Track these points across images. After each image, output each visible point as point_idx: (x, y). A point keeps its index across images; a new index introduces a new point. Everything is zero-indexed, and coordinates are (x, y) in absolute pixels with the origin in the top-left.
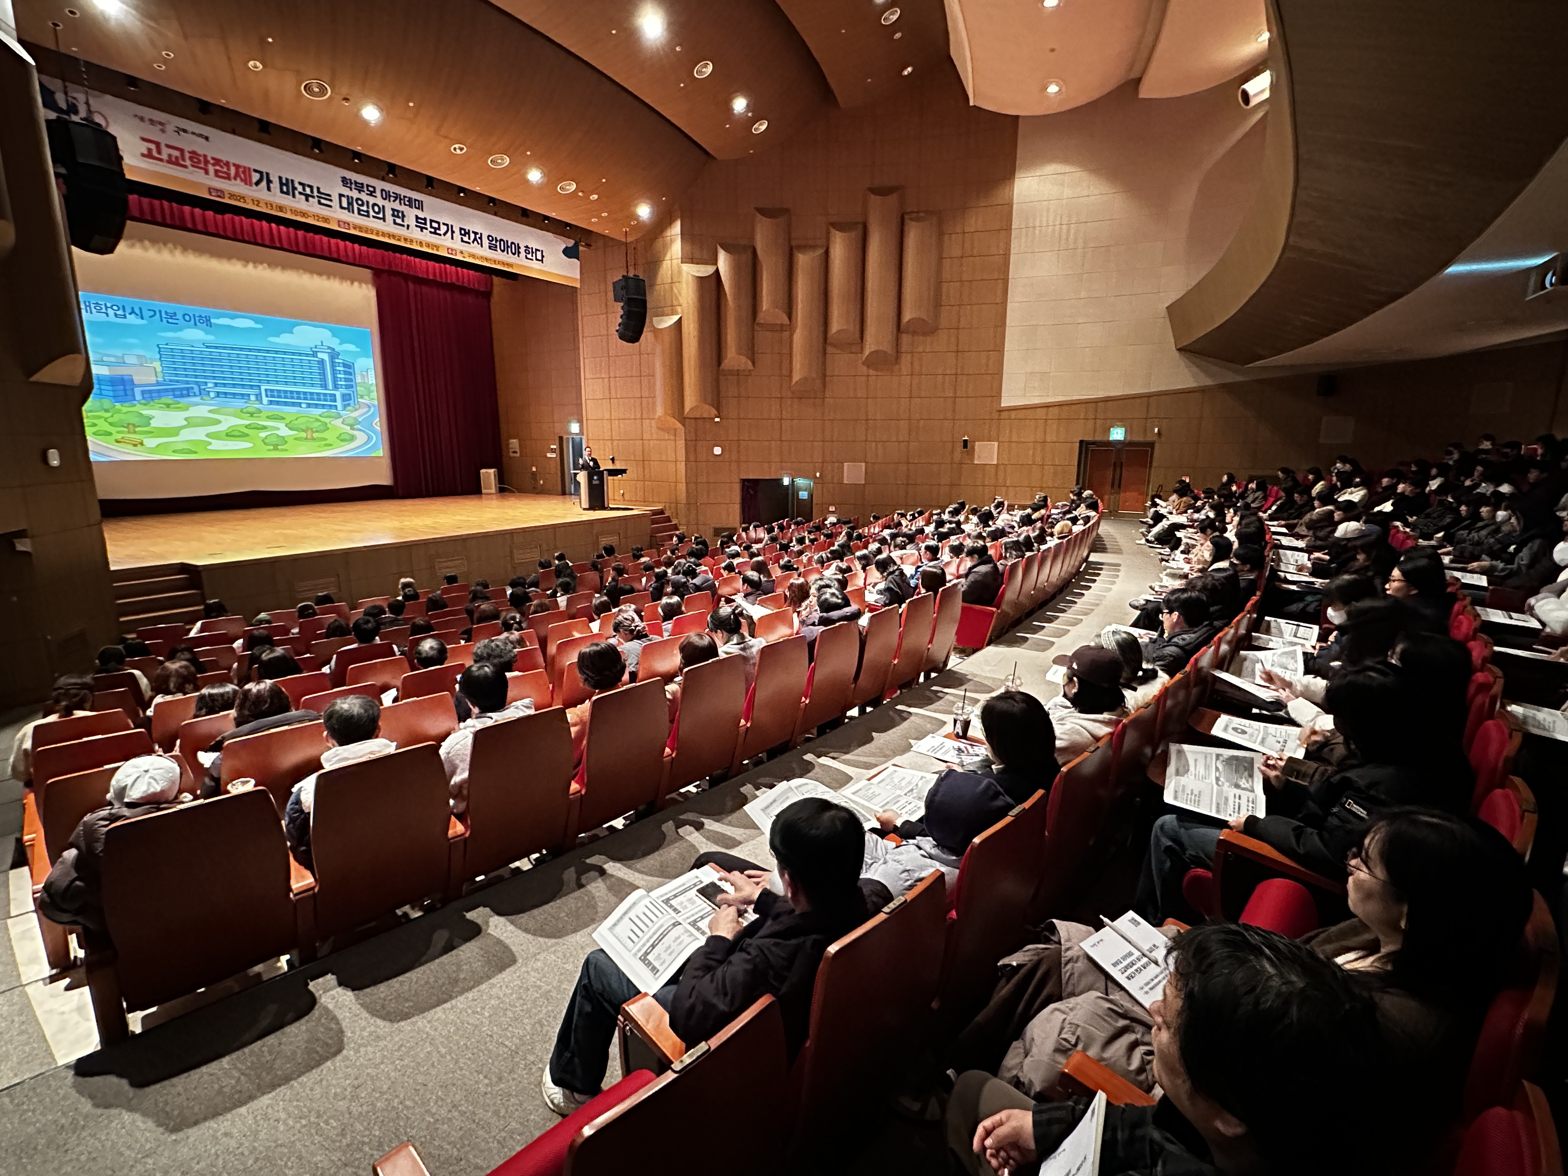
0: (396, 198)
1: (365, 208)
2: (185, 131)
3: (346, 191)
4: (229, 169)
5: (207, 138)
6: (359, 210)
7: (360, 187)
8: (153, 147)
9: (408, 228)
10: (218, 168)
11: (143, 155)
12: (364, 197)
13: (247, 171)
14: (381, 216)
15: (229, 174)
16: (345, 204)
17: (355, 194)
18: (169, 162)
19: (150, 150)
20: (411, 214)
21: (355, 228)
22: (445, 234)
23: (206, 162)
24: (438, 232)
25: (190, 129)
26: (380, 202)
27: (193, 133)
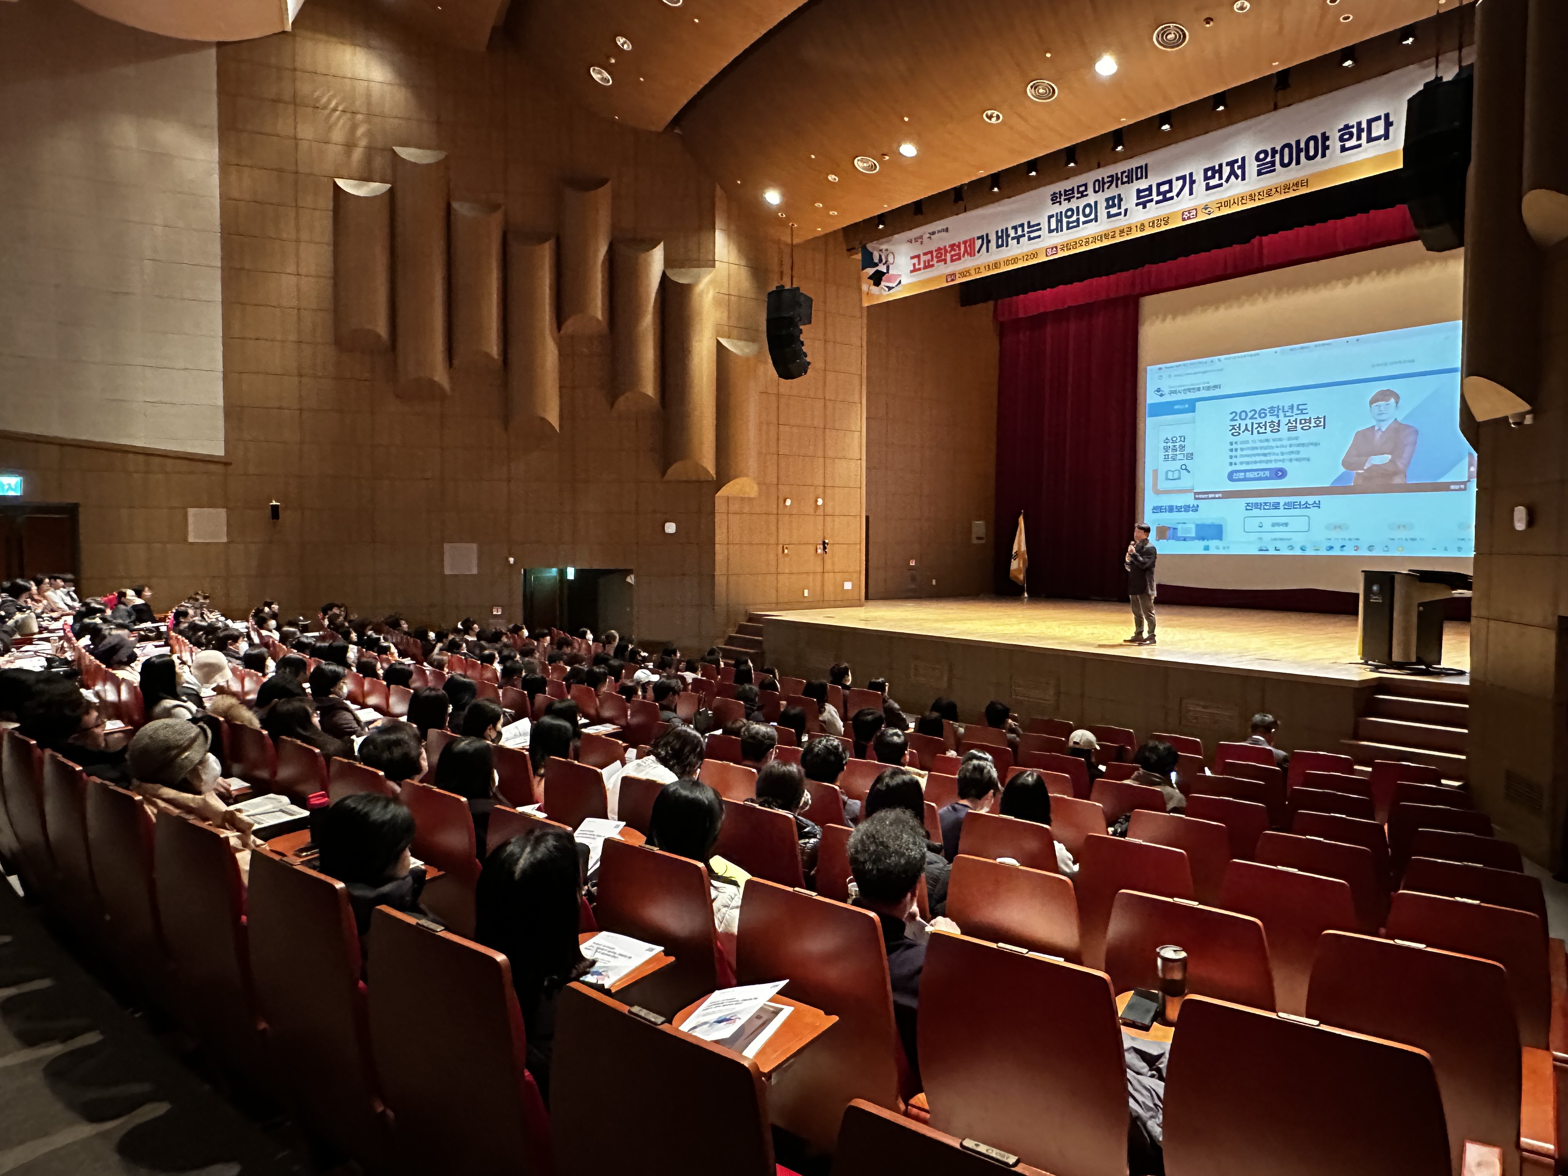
0: (1111, 182)
1: (1074, 218)
2: (934, 233)
3: (1056, 209)
4: (960, 249)
5: (947, 230)
6: (1068, 223)
7: (1069, 195)
8: (916, 261)
9: (1125, 215)
10: (953, 253)
11: (912, 272)
12: (1073, 204)
13: (972, 242)
14: (1092, 216)
15: (959, 254)
16: (1053, 226)
17: (1065, 206)
18: (925, 267)
19: (914, 265)
20: (1129, 193)
21: (1062, 249)
22: (1178, 195)
23: (946, 251)
24: (1168, 195)
25: (936, 229)
26: (1091, 199)
27: (939, 232)
